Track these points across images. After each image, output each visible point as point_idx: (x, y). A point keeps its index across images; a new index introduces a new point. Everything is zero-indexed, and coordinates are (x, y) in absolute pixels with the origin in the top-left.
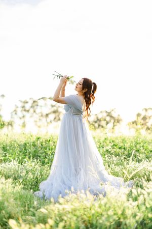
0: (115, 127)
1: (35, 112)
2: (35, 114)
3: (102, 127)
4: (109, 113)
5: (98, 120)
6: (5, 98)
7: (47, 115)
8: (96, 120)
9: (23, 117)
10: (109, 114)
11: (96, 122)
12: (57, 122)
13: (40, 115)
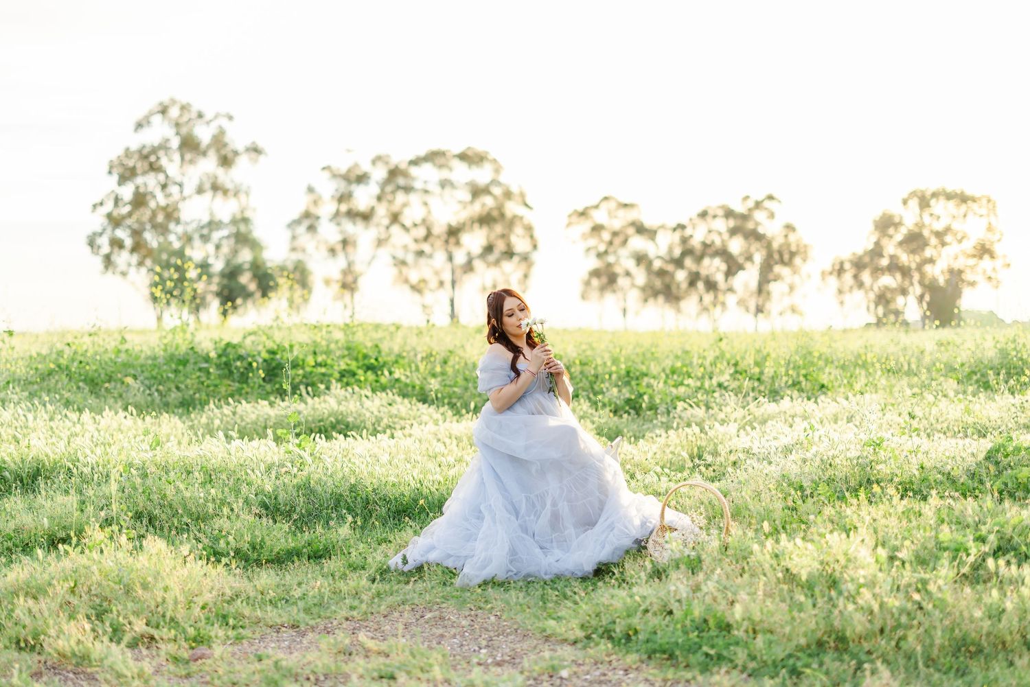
0: (773, 287)
1: (395, 218)
2: (395, 229)
3: (711, 286)
4: (745, 217)
5: (688, 252)
6: (262, 158)
7: (453, 233)
8: (677, 252)
9: (345, 242)
10: (741, 225)
11: (679, 263)
12: (497, 263)
13: (421, 232)
